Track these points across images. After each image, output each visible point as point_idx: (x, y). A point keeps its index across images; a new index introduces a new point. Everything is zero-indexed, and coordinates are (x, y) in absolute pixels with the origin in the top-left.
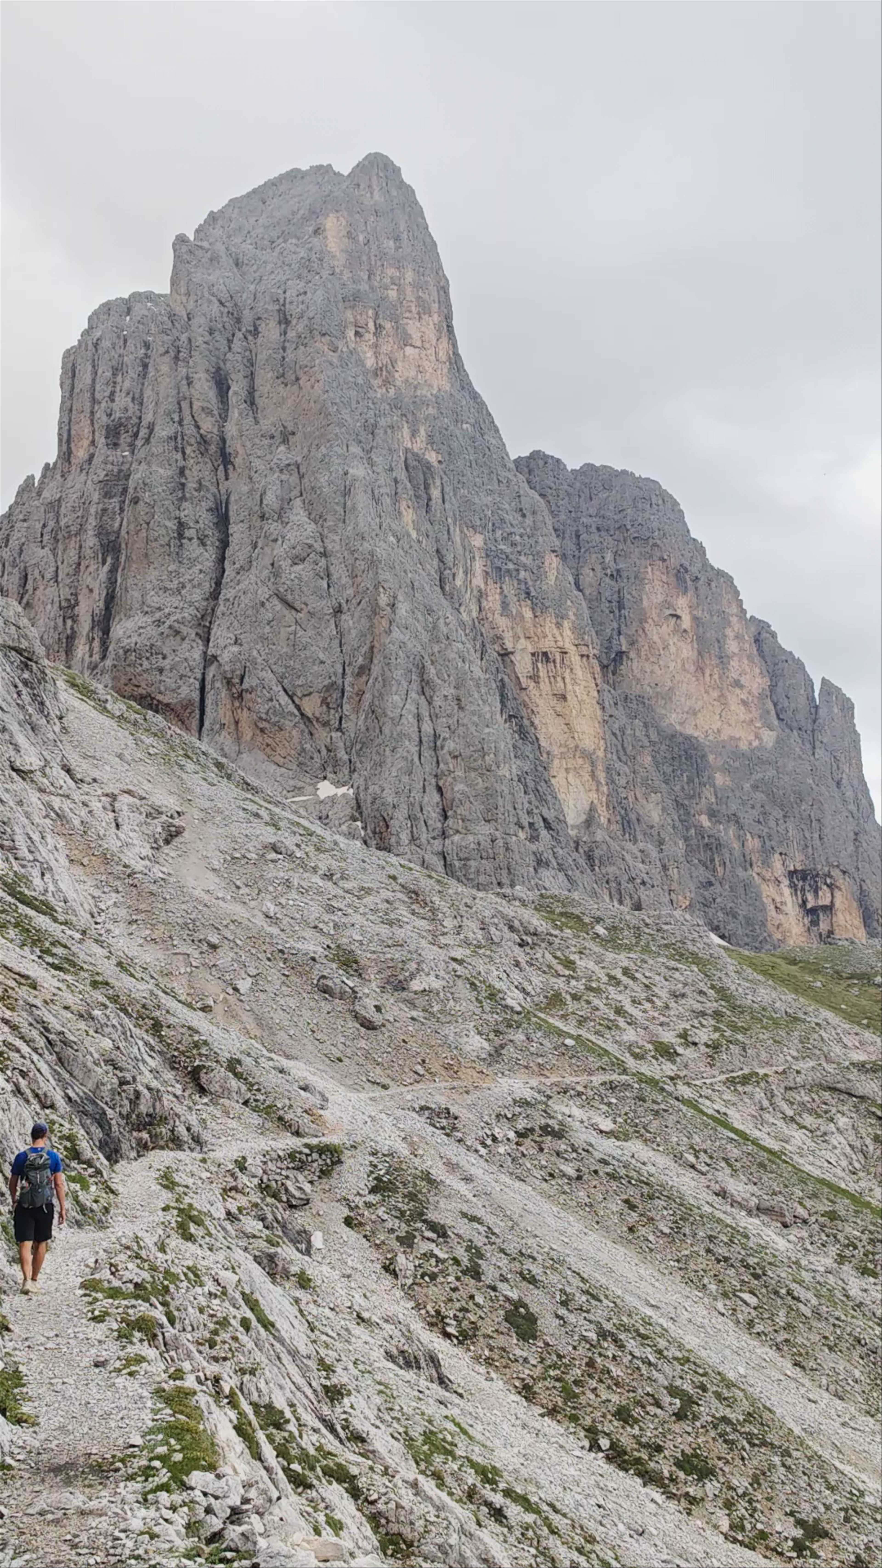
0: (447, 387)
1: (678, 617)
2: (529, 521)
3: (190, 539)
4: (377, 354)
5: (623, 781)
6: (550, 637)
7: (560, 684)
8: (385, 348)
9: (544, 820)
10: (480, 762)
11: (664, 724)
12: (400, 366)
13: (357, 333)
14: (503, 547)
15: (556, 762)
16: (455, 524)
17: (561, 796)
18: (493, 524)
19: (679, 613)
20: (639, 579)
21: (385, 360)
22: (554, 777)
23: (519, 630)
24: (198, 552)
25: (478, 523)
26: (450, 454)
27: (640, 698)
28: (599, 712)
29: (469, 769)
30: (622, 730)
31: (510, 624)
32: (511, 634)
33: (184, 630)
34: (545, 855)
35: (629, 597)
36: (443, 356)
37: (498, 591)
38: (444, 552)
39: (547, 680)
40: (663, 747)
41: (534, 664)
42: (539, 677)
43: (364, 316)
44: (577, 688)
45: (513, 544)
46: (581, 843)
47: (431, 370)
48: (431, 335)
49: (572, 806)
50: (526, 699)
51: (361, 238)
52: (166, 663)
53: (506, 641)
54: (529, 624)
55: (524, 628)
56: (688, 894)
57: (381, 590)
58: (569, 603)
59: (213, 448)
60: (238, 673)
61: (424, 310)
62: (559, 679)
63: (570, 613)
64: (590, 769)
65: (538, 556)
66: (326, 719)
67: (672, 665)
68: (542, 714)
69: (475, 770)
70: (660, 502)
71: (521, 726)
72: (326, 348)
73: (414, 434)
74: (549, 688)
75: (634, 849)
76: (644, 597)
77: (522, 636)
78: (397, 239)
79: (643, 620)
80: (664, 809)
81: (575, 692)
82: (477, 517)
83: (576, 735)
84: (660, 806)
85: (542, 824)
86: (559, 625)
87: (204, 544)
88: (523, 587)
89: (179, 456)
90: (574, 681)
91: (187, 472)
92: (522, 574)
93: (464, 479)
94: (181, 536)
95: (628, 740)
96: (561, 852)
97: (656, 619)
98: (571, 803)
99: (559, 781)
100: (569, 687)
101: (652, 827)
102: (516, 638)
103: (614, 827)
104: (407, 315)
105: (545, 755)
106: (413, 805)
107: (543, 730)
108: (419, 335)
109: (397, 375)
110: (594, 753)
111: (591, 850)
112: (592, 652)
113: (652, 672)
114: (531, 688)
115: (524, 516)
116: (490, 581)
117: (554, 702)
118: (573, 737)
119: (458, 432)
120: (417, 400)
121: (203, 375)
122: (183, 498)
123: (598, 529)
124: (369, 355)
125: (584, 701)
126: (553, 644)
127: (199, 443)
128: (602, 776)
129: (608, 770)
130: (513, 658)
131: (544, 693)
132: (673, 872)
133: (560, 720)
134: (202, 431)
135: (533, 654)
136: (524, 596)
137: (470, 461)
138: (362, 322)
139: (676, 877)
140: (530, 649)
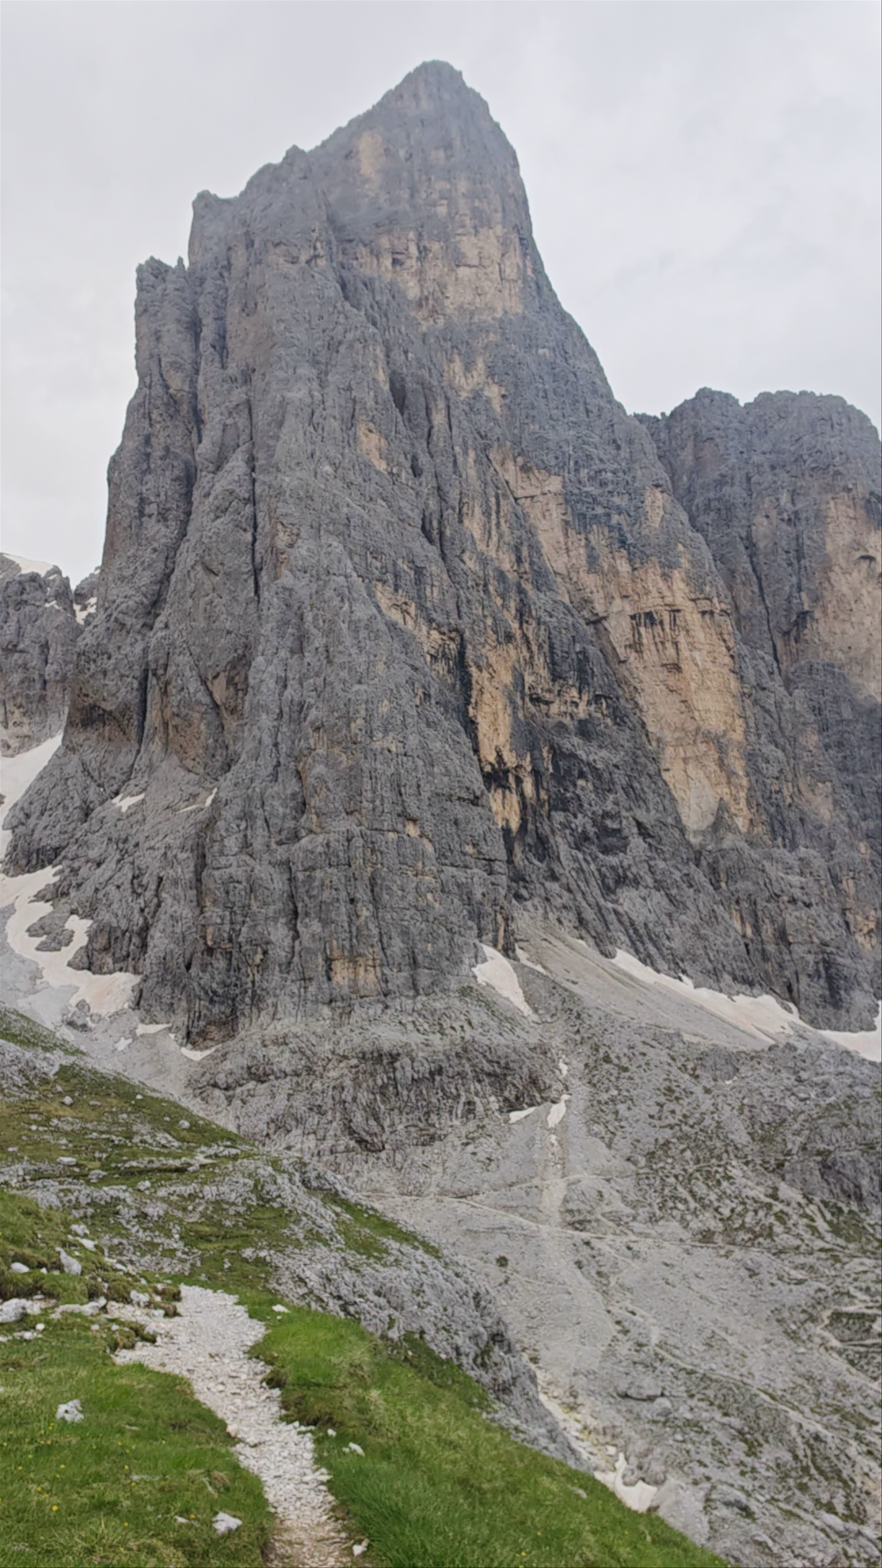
0: (519, 309)
1: (871, 559)
2: (624, 453)
3: (150, 516)
4: (421, 282)
5: (773, 770)
6: (654, 593)
7: (671, 651)
8: (432, 273)
9: (639, 825)
10: (344, 731)
11: (860, 697)
12: (450, 291)
13: (395, 262)
14: (589, 489)
15: (669, 750)
16: (466, 453)
17: (677, 794)
18: (576, 463)
19: (872, 553)
20: (820, 517)
21: (430, 286)
22: (667, 770)
23: (612, 588)
24: (156, 529)
25: (553, 462)
26: (516, 386)
27: (829, 667)
28: (734, 684)
29: (333, 743)
30: (778, 705)
31: (600, 583)
32: (601, 594)
33: (129, 621)
34: (634, 870)
35: (808, 542)
36: (510, 272)
37: (583, 542)
38: (447, 488)
39: (653, 648)
40: (860, 726)
41: (635, 629)
42: (641, 644)
43: (404, 241)
44: (696, 654)
45: (603, 484)
46: (704, 853)
47: (492, 291)
48: (493, 250)
49: (694, 806)
50: (626, 673)
51: (402, 153)
52: (110, 664)
53: (596, 605)
54: (625, 579)
55: (619, 585)
56: (873, 913)
57: (280, 527)
58: (680, 547)
59: (185, 408)
60: (161, 662)
61: (481, 221)
62: (668, 645)
63: (682, 560)
64: (716, 756)
65: (636, 495)
66: (233, 704)
67: (867, 621)
68: (648, 691)
69: (340, 743)
70: (844, 421)
71: (616, 709)
72: (281, 260)
73: (468, 367)
74: (656, 658)
75: (790, 858)
76: (828, 540)
77: (616, 595)
78: (448, 146)
79: (827, 569)
80: (836, 803)
81: (693, 659)
82: (551, 456)
83: (696, 714)
84: (830, 800)
85: (635, 830)
86: (665, 577)
87: (166, 520)
88: (616, 534)
89: (146, 423)
90: (692, 646)
91: (153, 440)
92: (615, 519)
93: (534, 413)
94: (142, 514)
95: (787, 716)
96: (661, 865)
97: (844, 565)
98: (693, 802)
99: (673, 776)
100: (685, 653)
101: (821, 827)
102: (609, 598)
103: (759, 829)
104: (460, 231)
105: (654, 744)
106: (249, 798)
107: (651, 712)
108: (476, 252)
109: (447, 302)
110: (724, 735)
111: (716, 861)
112: (718, 606)
113: (843, 633)
114: (632, 659)
115: (618, 448)
116: (571, 532)
117: (663, 674)
118: (693, 718)
119: (529, 359)
120: (474, 327)
121: (172, 326)
122: (149, 470)
123: (773, 467)
124: (411, 284)
125: (707, 670)
126: (659, 601)
127: (167, 405)
128: (738, 766)
129: (751, 757)
130: (606, 624)
131: (649, 664)
132: (848, 885)
133: (675, 697)
134: (171, 391)
135: (633, 617)
136: (617, 545)
137: (545, 391)
138: (400, 248)
139: (852, 891)
140: (629, 610)
